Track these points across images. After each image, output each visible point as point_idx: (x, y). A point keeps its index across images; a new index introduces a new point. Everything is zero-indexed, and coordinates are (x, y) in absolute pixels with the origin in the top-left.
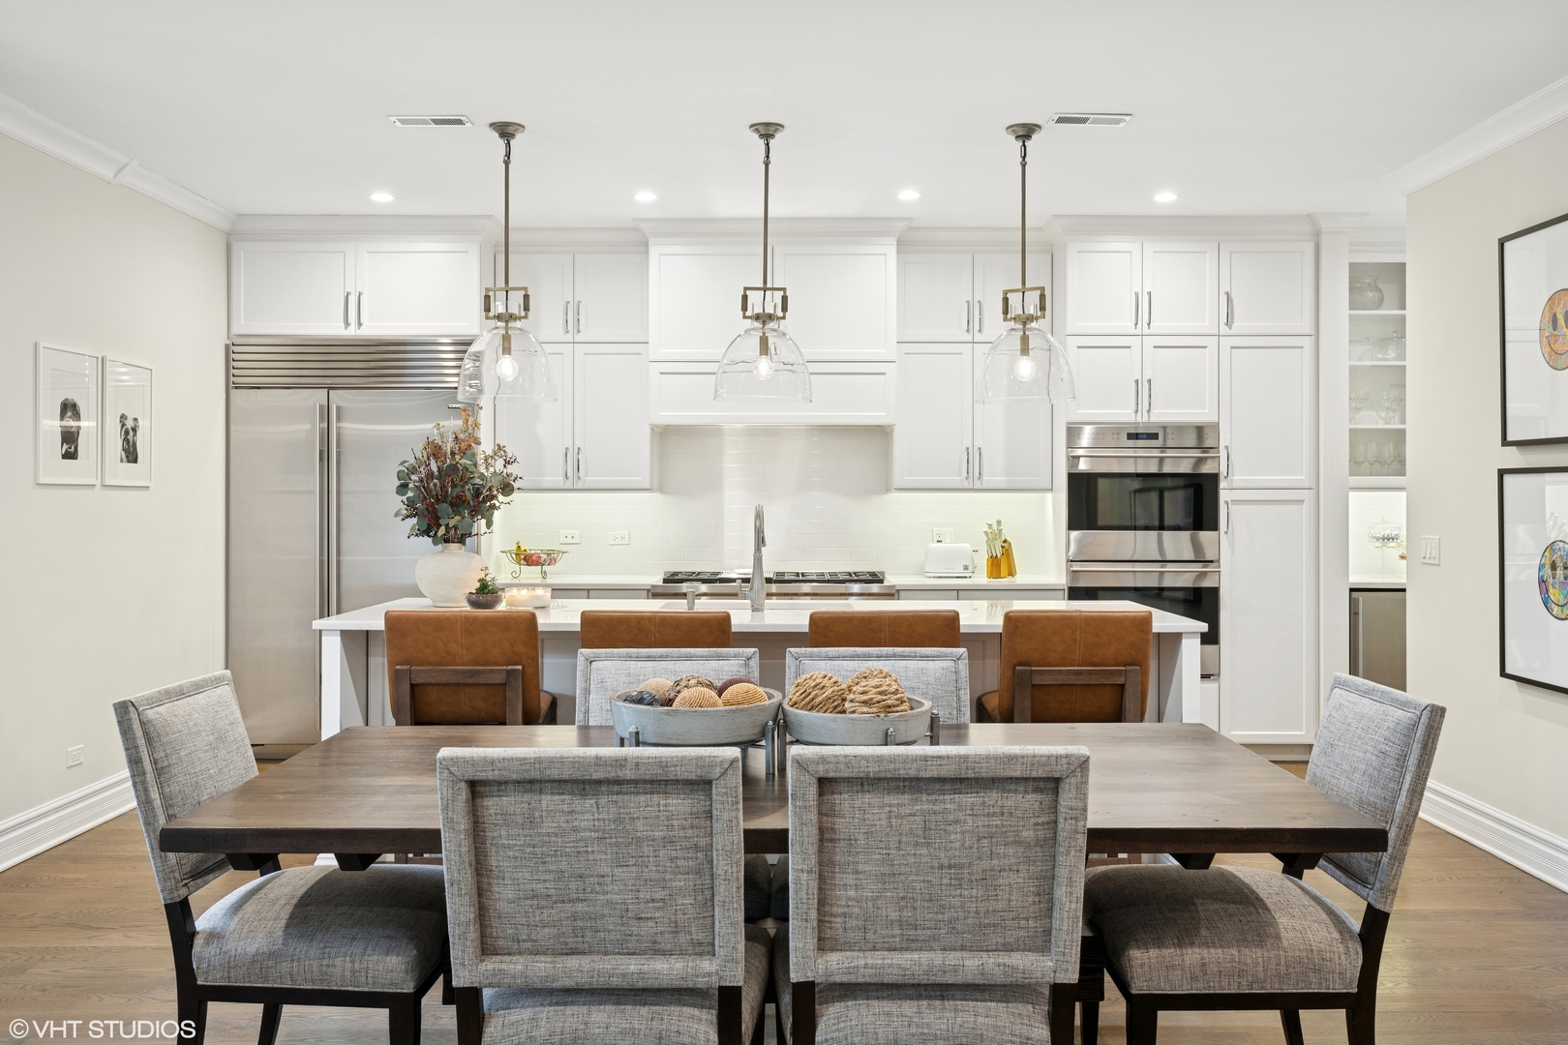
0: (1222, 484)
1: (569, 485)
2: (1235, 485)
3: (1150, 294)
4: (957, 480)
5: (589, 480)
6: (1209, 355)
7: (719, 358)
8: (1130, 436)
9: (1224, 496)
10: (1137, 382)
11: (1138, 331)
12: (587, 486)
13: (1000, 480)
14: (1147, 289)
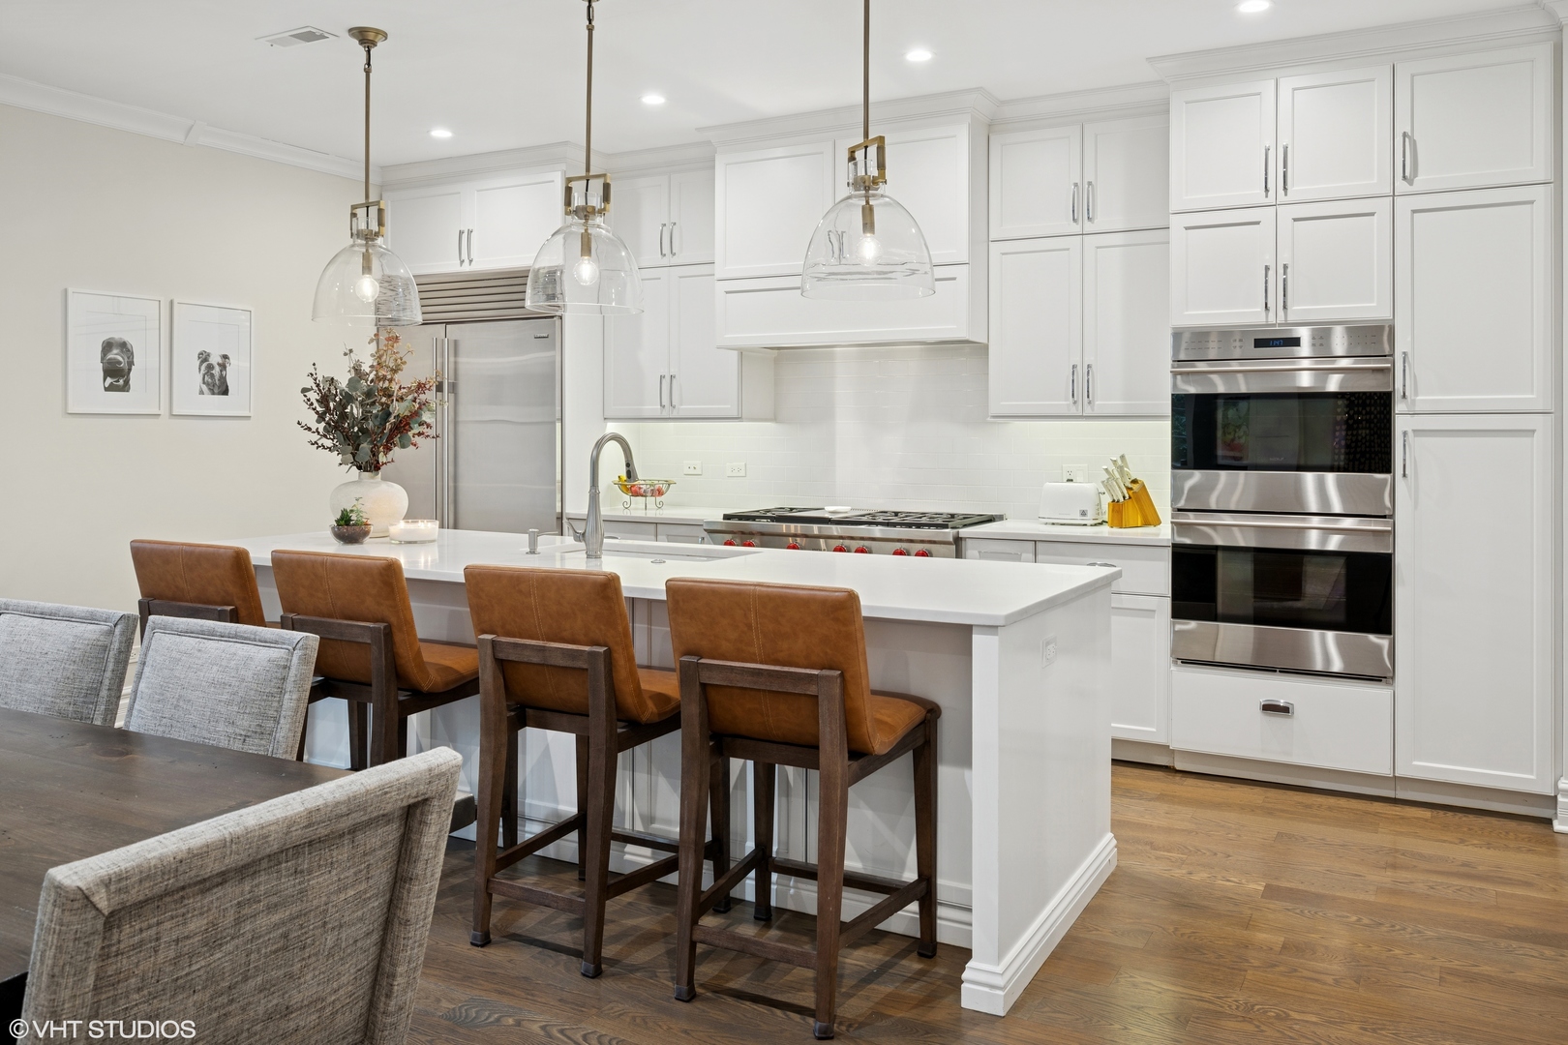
0: (1399, 407)
1: (665, 414)
2: (1418, 409)
3: (1286, 149)
4: (1063, 404)
5: (685, 409)
6: (1379, 224)
7: (800, 271)
8: (1260, 343)
9: (1401, 424)
10: (1267, 268)
11: (1271, 199)
12: (681, 415)
13: (1116, 405)
14: (1282, 143)
